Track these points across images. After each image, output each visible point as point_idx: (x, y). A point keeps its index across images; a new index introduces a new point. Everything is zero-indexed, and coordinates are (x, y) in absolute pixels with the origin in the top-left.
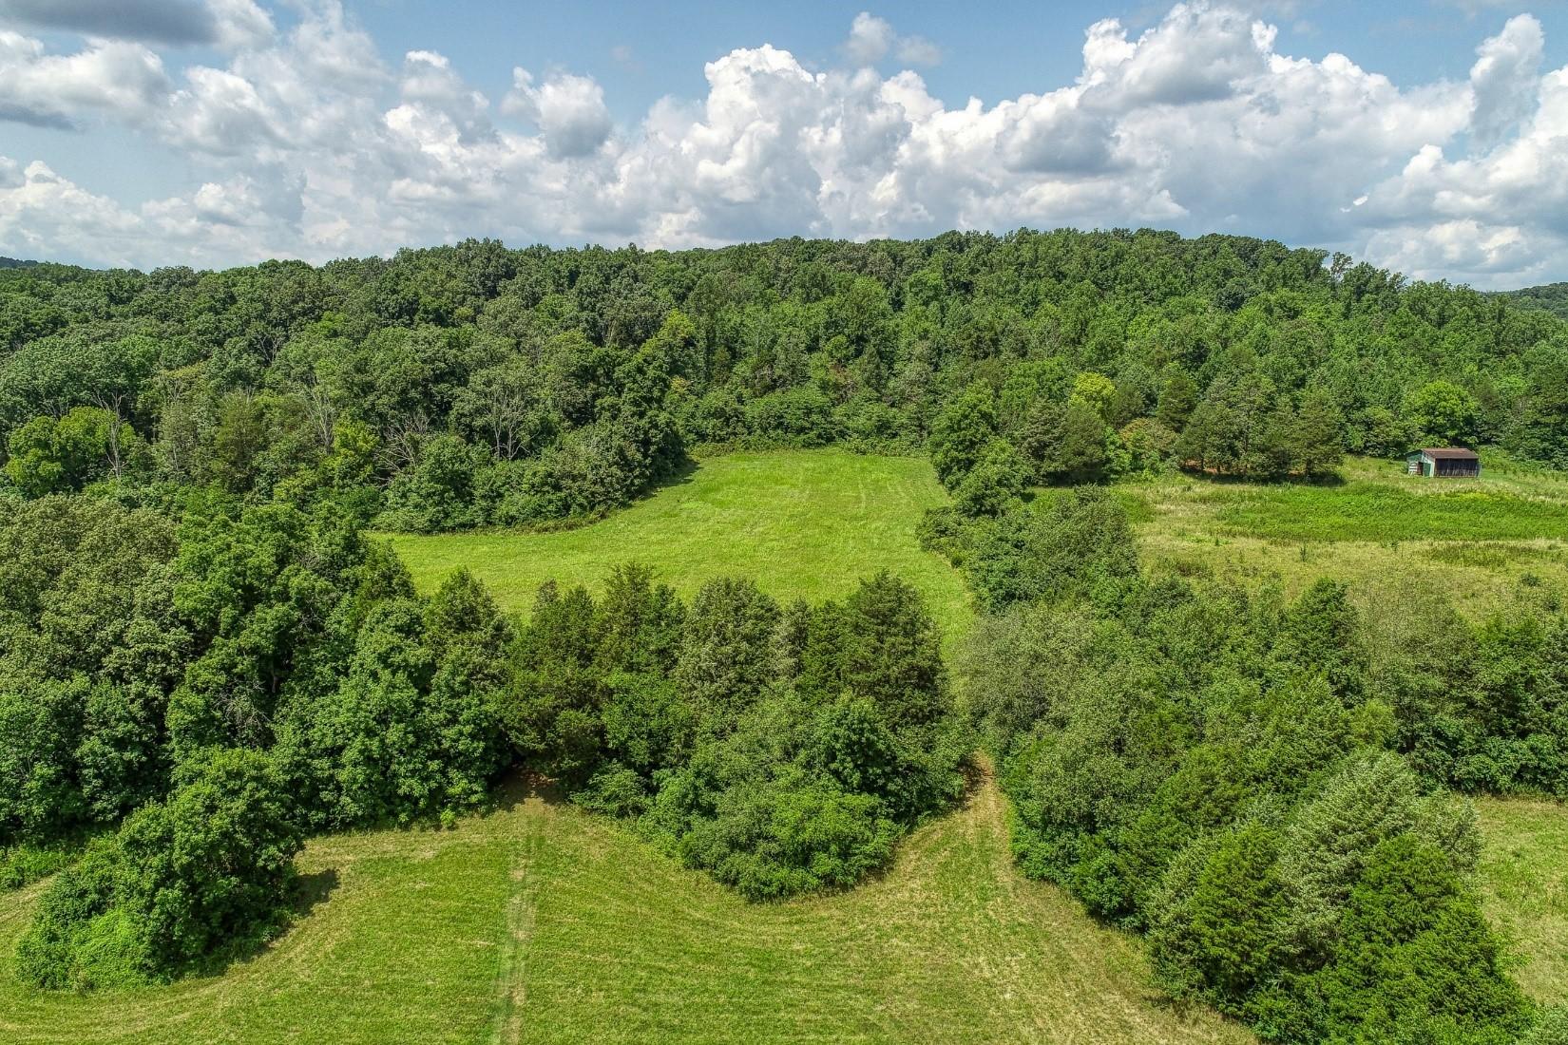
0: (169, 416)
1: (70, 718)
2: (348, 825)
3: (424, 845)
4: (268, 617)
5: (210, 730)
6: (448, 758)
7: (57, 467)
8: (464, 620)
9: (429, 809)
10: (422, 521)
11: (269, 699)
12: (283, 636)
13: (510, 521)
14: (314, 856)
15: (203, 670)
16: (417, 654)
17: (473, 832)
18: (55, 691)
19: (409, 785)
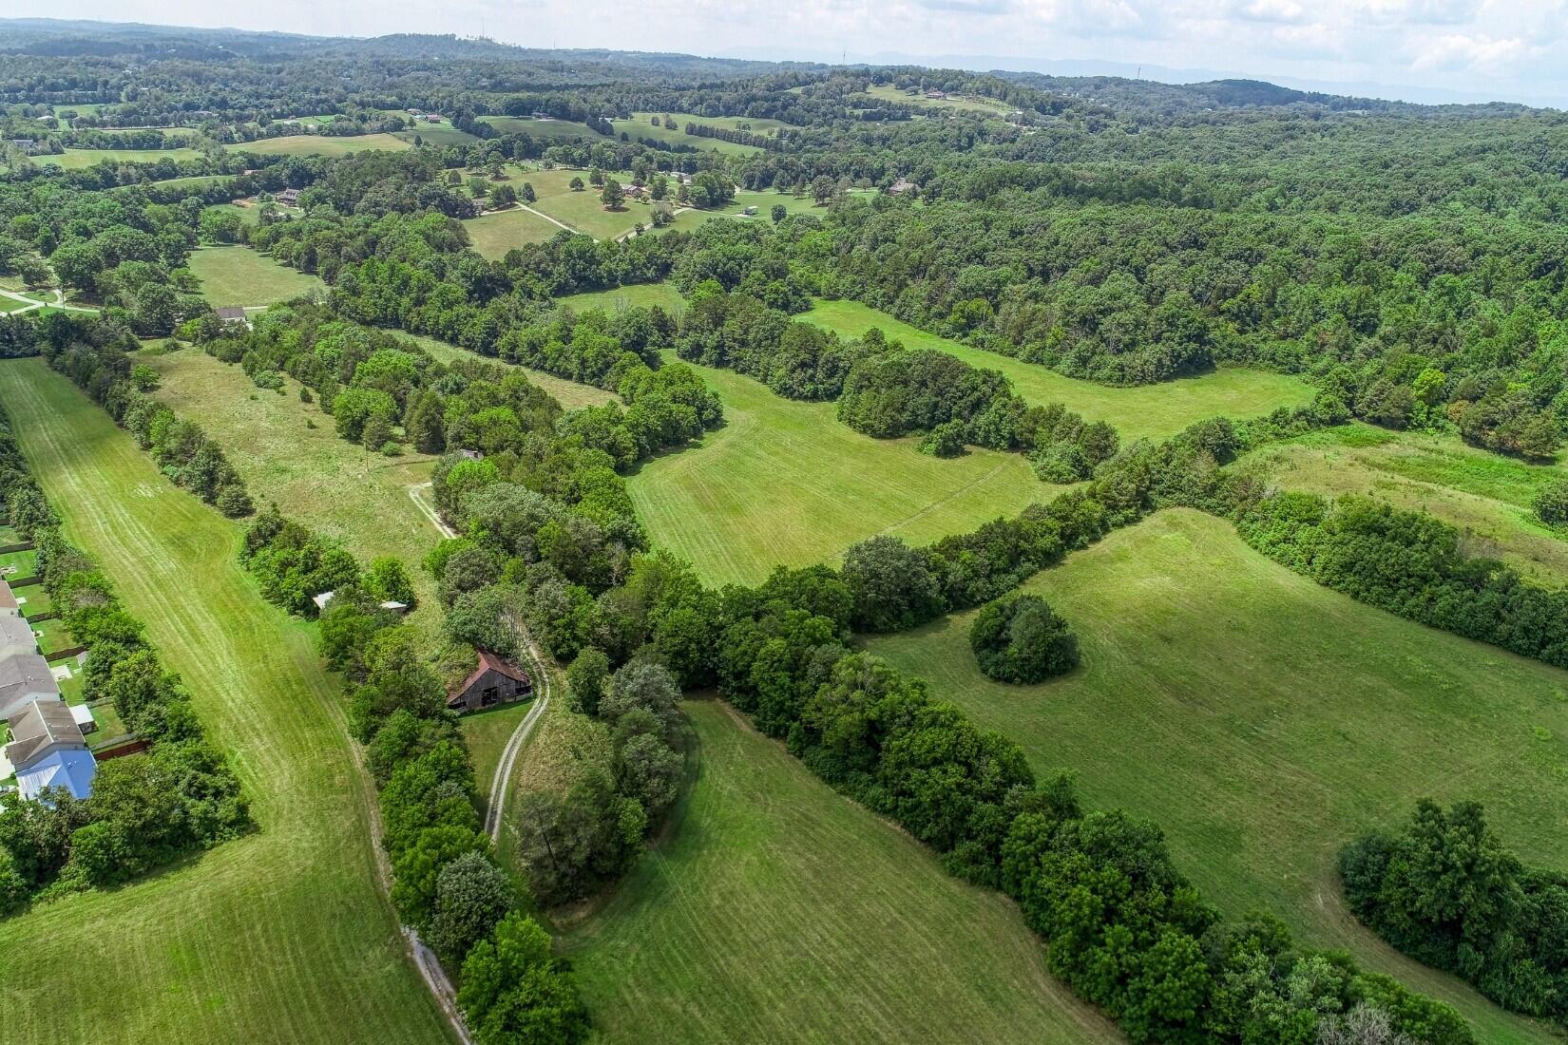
0: (1004, 308)
1: (936, 405)
2: (979, 445)
3: (991, 453)
4: (976, 394)
5: (959, 415)
6: (1003, 437)
7: (964, 321)
8: (1017, 407)
9: (994, 447)
10: (1067, 372)
11: (972, 412)
12: (979, 400)
13: (1098, 379)
14: (968, 447)
15: (961, 403)
16: (1003, 412)
17: (1002, 454)
18: (934, 399)
19: (992, 440)
